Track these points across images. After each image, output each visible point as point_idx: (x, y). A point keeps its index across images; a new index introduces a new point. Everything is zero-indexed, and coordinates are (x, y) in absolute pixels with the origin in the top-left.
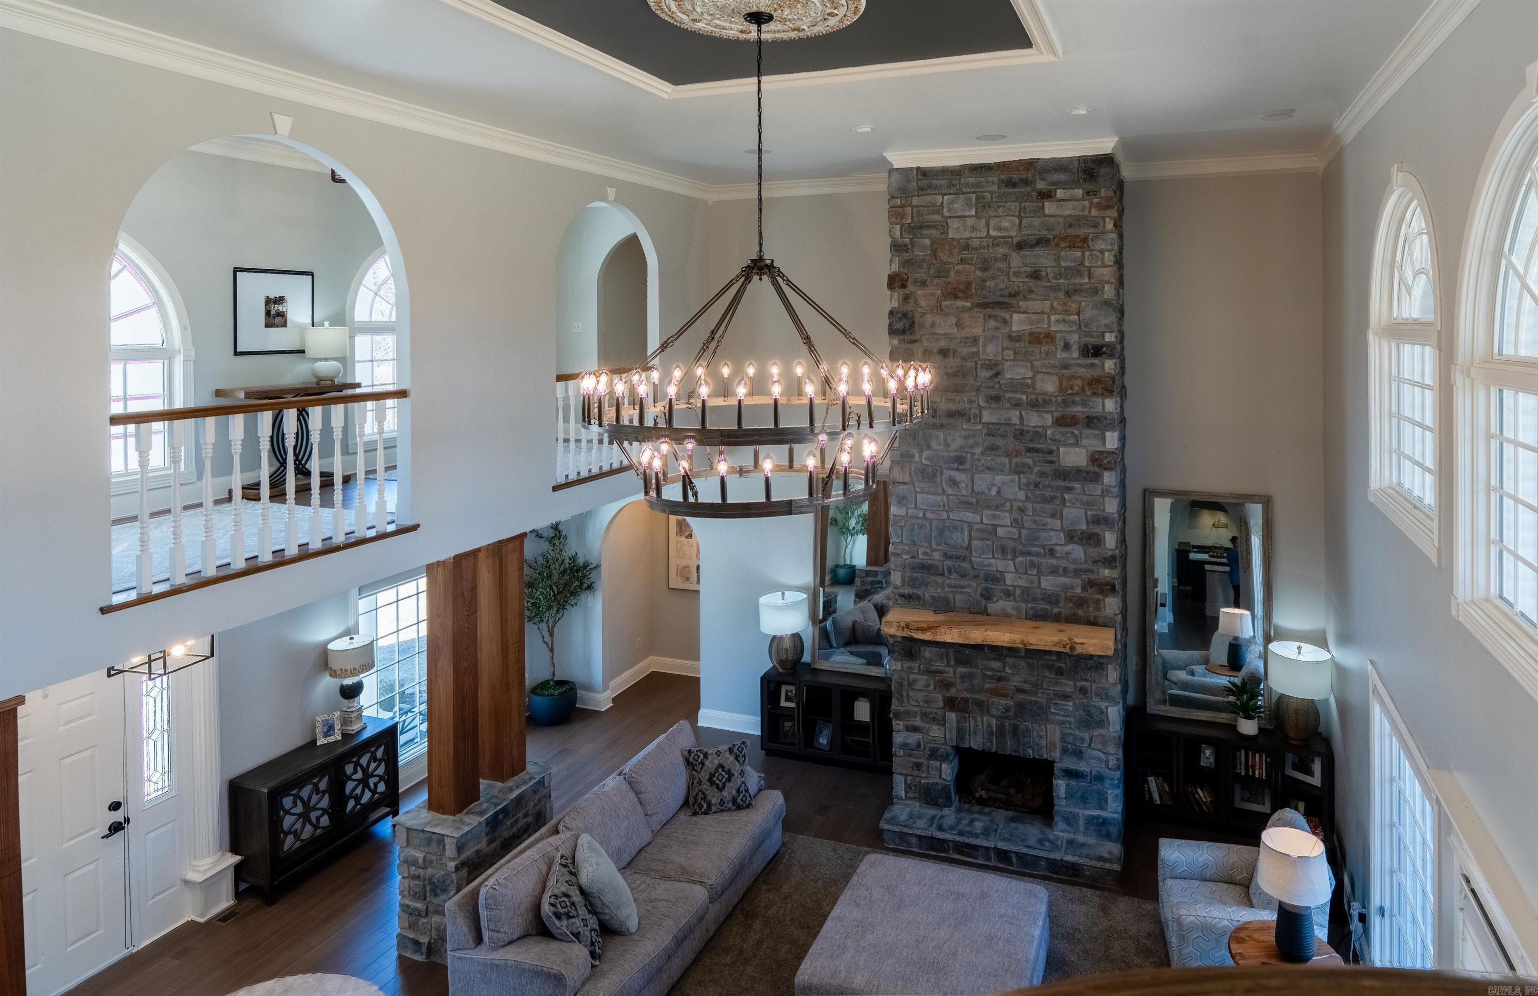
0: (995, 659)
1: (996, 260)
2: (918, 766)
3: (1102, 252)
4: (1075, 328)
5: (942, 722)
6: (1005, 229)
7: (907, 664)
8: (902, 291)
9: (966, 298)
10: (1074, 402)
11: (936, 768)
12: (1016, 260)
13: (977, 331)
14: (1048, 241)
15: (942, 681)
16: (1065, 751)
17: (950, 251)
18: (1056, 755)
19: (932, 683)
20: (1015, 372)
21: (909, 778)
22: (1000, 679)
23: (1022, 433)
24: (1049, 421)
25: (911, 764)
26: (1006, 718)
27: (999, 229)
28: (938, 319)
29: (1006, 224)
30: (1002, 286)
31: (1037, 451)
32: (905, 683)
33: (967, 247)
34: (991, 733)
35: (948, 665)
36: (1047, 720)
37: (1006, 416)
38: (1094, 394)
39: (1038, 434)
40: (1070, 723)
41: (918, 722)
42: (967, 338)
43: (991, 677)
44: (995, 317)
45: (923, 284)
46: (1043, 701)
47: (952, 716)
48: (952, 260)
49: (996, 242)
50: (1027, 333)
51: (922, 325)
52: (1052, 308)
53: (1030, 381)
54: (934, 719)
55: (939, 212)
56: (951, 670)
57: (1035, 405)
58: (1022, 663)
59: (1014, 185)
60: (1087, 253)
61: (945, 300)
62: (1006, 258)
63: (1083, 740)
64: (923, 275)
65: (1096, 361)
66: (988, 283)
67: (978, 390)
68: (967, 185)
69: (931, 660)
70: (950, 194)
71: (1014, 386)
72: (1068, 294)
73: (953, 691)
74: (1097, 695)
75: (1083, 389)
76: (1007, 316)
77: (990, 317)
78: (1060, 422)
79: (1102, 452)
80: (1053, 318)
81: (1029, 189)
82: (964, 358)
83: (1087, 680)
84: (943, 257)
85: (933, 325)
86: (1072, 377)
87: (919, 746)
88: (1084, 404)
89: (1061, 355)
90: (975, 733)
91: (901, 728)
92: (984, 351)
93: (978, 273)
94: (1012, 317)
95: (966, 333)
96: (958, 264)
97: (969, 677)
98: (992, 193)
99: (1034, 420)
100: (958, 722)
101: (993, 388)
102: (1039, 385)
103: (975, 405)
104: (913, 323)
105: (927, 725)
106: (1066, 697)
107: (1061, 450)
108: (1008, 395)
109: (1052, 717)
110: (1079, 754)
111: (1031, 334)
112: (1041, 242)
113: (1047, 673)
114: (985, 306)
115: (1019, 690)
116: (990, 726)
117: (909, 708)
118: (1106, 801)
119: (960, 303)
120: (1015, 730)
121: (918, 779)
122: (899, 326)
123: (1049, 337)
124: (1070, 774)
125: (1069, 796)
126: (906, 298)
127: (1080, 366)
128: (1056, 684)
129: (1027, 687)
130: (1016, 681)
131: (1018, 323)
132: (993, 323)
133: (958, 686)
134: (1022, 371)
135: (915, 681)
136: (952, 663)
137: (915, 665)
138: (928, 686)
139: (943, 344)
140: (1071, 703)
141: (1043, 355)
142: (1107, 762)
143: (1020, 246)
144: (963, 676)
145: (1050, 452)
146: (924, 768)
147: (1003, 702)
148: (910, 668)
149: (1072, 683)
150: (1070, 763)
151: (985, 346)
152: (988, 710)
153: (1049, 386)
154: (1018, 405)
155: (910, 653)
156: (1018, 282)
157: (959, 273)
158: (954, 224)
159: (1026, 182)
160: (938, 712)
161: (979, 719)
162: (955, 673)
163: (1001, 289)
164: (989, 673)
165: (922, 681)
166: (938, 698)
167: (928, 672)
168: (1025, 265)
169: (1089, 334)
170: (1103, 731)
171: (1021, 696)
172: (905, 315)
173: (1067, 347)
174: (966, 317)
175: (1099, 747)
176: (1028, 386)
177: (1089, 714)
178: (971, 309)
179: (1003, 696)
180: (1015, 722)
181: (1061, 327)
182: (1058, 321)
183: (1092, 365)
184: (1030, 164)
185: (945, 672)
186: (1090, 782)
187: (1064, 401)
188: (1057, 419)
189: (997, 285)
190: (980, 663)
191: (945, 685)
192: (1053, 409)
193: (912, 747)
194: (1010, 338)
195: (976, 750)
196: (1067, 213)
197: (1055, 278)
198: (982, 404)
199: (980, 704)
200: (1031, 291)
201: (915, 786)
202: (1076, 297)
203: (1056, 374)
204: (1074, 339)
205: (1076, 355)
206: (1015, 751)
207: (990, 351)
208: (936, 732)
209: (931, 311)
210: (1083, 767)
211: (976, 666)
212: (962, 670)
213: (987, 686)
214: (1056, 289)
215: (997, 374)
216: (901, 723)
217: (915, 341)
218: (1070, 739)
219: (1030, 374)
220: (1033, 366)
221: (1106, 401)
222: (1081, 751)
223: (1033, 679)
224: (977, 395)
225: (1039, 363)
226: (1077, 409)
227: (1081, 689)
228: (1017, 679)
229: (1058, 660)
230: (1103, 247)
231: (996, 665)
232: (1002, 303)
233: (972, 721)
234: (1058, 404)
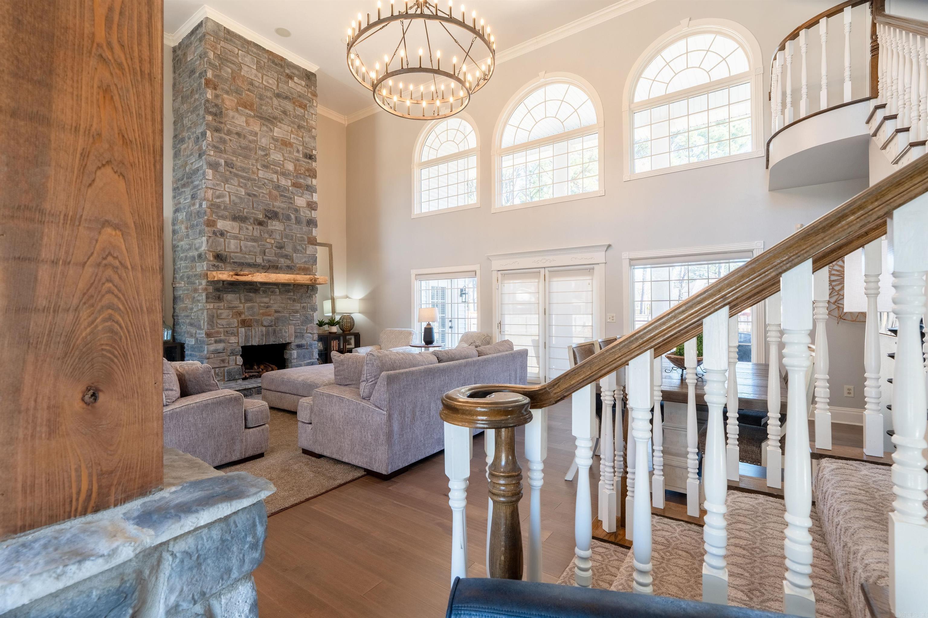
0: (266, 297)
1: (267, 97)
2: (223, 361)
3: (312, 114)
4: (301, 144)
5: (236, 334)
6: (270, 84)
7: (216, 305)
8: (214, 91)
9: (251, 110)
10: (301, 177)
11: (233, 360)
12: (275, 102)
13: (257, 129)
14: (290, 99)
15: (237, 312)
16: (296, 337)
17: (243, 81)
18: (293, 339)
19: (231, 313)
20: (276, 156)
21: (217, 370)
22: (267, 308)
23: (279, 187)
24: (290, 184)
25: (219, 361)
26: (271, 326)
27: (268, 82)
28: (237, 115)
29: (271, 82)
30: (270, 111)
31: (285, 196)
32: (215, 315)
33: (252, 84)
34: (263, 335)
35: (241, 302)
36: (289, 324)
37: (271, 177)
38: (309, 176)
39: (286, 189)
40: (298, 323)
41: (223, 337)
42: (252, 131)
43: (264, 307)
44: (267, 126)
45: (227, 93)
46: (287, 315)
47: (242, 330)
48: (244, 87)
49: (266, 88)
50: (280, 139)
51: (227, 115)
52: (292, 131)
53: (282, 162)
54: (232, 334)
55: (237, 58)
56: (242, 305)
57: (284, 174)
58: (279, 298)
59: (276, 65)
60: (306, 112)
61: (239, 106)
62: (271, 99)
63: (304, 329)
64: (226, 88)
65: (310, 161)
66: (263, 107)
67: (257, 160)
68: (252, 51)
69: (231, 301)
70: (242, 51)
71: (275, 163)
72: (299, 127)
73: (243, 317)
74: (310, 308)
75: (305, 172)
76: (272, 127)
77: (264, 124)
78: (294, 185)
79: (312, 202)
80: (292, 136)
81: (282, 70)
82: (250, 142)
83: (306, 303)
84: (239, 83)
85: (233, 117)
86: (300, 166)
87: (224, 350)
88: (304, 179)
89: (296, 154)
90: (255, 336)
91: (213, 342)
92: (260, 142)
93: (257, 99)
94: (274, 128)
95: (251, 128)
96: (246, 90)
97: (252, 308)
98: (264, 62)
99: (284, 182)
100: (246, 332)
101: (264, 161)
102: (286, 165)
103: (255, 167)
104: (222, 112)
105: (228, 338)
106: (297, 312)
107: (296, 197)
108: (272, 166)
109: (291, 322)
110: (302, 337)
111: (282, 140)
112: (286, 98)
113: (289, 302)
114: (261, 118)
115: (276, 312)
116: (262, 331)
117: (218, 329)
118: (313, 355)
119: (247, 111)
120: (274, 331)
121: (222, 369)
122: (214, 110)
123: (290, 145)
124: (299, 346)
125: (298, 356)
126: (217, 96)
127: (304, 162)
128: (293, 306)
129: (280, 309)
130: (275, 307)
131: (277, 132)
132: (264, 128)
133: (246, 314)
134: (279, 156)
135: (221, 314)
136: (243, 301)
137: (222, 304)
138: (228, 316)
139: (239, 129)
140: (298, 314)
141: (288, 152)
142: (313, 337)
143: (278, 96)
144: (249, 308)
145: (291, 198)
146: (227, 361)
147: (270, 318)
148: (218, 306)
149: (299, 305)
150: (298, 342)
151: (261, 138)
152: (262, 323)
153: (290, 167)
154: (276, 172)
155: (219, 298)
156: (277, 113)
157: (247, 95)
158: (245, 68)
159: (281, 66)
160: (235, 329)
161: (257, 329)
162: (244, 307)
163: (269, 113)
164: (262, 305)
165: (225, 313)
166: (235, 322)
167: (229, 308)
168: (280, 106)
169: (306, 148)
170: (312, 325)
171: (277, 314)
172: (216, 105)
173: (298, 151)
174: (251, 120)
175: (311, 331)
176: (280, 164)
177: (307, 318)
178: (253, 117)
179: (269, 315)
180: (274, 327)
181: (295, 141)
182: (294, 138)
183: (308, 162)
184: (282, 59)
185: (239, 307)
186: (307, 349)
187: (297, 176)
188: (294, 183)
189: (267, 110)
190: (258, 300)
191: (240, 314)
192: (292, 178)
193: (219, 351)
194: (273, 139)
195: (255, 346)
196: (298, 90)
197: (293, 117)
198: (259, 168)
199: (257, 321)
200: (283, 120)
201: (221, 373)
202: (302, 130)
203: (293, 162)
204: (301, 148)
205: (301, 156)
206: (274, 342)
207: (264, 142)
208: (233, 340)
209: (232, 110)
210: (304, 342)
211: (256, 302)
212: (249, 305)
213: (261, 311)
214: (293, 123)
215: (266, 155)
216: (213, 339)
217: (222, 123)
218: (298, 331)
219: (282, 159)
220: (283, 155)
221: (313, 180)
222: (303, 335)
223: (283, 305)
224: (256, 162)
225: (286, 155)
226: (302, 181)
227: (303, 307)
228: (276, 306)
229: (294, 295)
230: (313, 112)
231: (266, 300)
232: (269, 120)
233: (253, 331)
234: (294, 177)
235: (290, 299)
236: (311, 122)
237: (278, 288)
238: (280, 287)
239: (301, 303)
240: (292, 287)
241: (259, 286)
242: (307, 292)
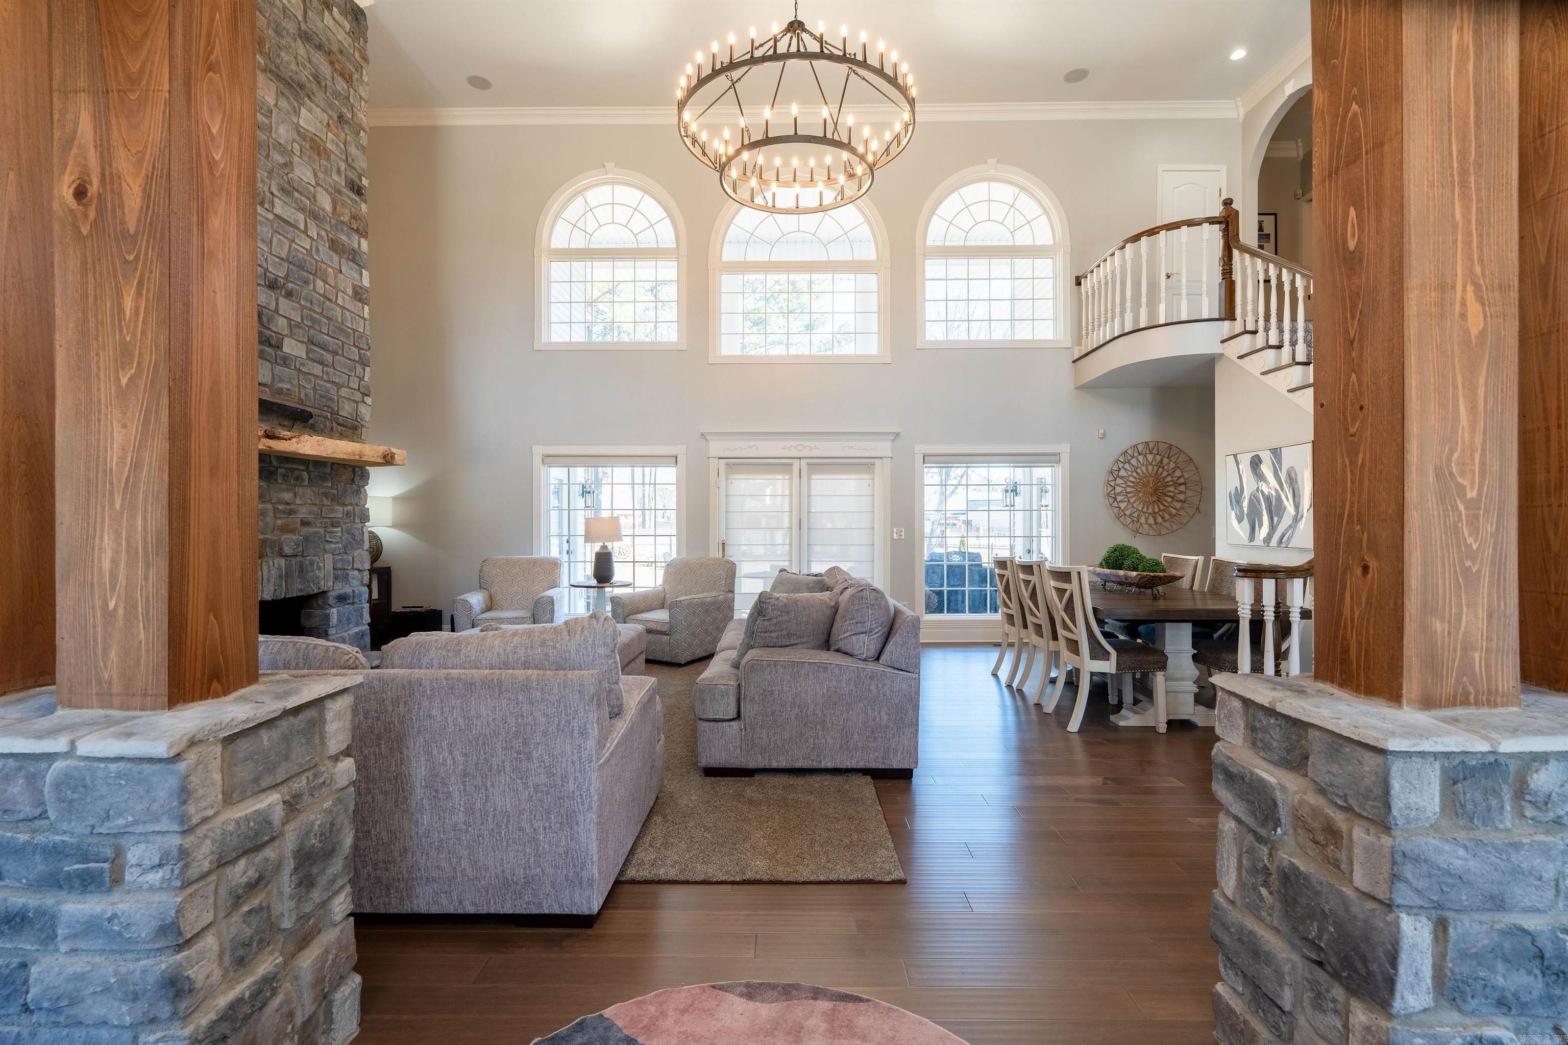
0: (288, 490)
1: (287, 32)
3: (361, 98)
4: (344, 157)
9: (262, 54)
10: (342, 230)
12: (301, 48)
13: (270, 100)
14: (325, 51)
16: (336, 578)
18: (330, 583)
20: (303, 173)
22: (290, 514)
26: (296, 556)
30: (292, 67)
34: (280, 577)
36: (325, 551)
37: (293, 217)
38: (357, 231)
39: (319, 251)
40: (339, 549)
42: (263, 104)
43: (283, 512)
44: (287, 98)
46: (322, 531)
50: (310, 135)
52: (329, 124)
53: (312, 189)
57: (315, 216)
58: (309, 491)
60: (352, 91)
62: (295, 40)
63: (348, 562)
65: (357, 199)
66: (282, 54)
67: (270, 173)
71: (302, 188)
72: (341, 119)
74: (358, 515)
75: (349, 221)
76: (296, 105)
77: (282, 94)
79: (360, 287)
80: (329, 135)
82: (258, 126)
83: (351, 504)
86: (342, 205)
88: (349, 236)
89: (335, 177)
90: (269, 580)
92: (276, 132)
93: (271, 32)
94: (300, 109)
101: (283, 178)
102: (319, 197)
106: (337, 524)
108: (296, 194)
109: (328, 546)
110: (346, 578)
111: (312, 139)
112: (319, 47)
113: (325, 501)
114: (279, 78)
115: (305, 523)
116: (280, 569)
120: (301, 567)
123: (326, 153)
124: (342, 599)
125: (340, 619)
127: (349, 198)
128: (331, 511)
129: (310, 518)
130: (303, 512)
131: (305, 120)
132: (283, 103)
134: (308, 173)
140: (340, 529)
141: (322, 169)
143: (306, 37)
147: (293, 537)
149: (341, 508)
150: (339, 589)
151: (277, 124)
152: (281, 549)
153: (326, 202)
154: (302, 209)
156: (304, 75)
161: (272, 564)
163: (292, 71)
164: (281, 507)
168: (310, 61)
169: (352, 169)
170: (360, 551)
171: (305, 530)
173: (339, 172)
174: (261, 78)
175: (358, 566)
176: (311, 193)
177: (353, 536)
178: (264, 71)
179: (293, 531)
180: (301, 558)
181: (334, 148)
182: (332, 141)
183: (356, 201)
186: (352, 604)
187: (336, 226)
188: (332, 241)
189: (287, 62)
190: (273, 496)
192: (328, 229)
194: (298, 131)
196: (340, 38)
197: (332, 95)
198: (274, 191)
199: (271, 545)
200: (314, 94)
202: (346, 127)
203: (331, 194)
204: (343, 166)
205: (344, 183)
206: (300, 590)
207: (283, 133)
210: (348, 589)
211: (269, 501)
213: (278, 522)
214: (331, 106)
215: (286, 165)
218: (339, 566)
219: (313, 183)
220: (315, 175)
221: (362, 240)
222: (347, 575)
223: (315, 509)
224: (270, 178)
225: (320, 175)
226: (344, 238)
227: (347, 513)
228: (303, 510)
229: (332, 488)
230: (363, 94)
231: (287, 496)
232: (292, 86)
233: (265, 568)
234: (331, 226)
235: (326, 495)
236: (361, 115)
237: (307, 470)
238: (311, 468)
239: (344, 505)
240: (328, 470)
241: (275, 463)
242: (353, 480)
